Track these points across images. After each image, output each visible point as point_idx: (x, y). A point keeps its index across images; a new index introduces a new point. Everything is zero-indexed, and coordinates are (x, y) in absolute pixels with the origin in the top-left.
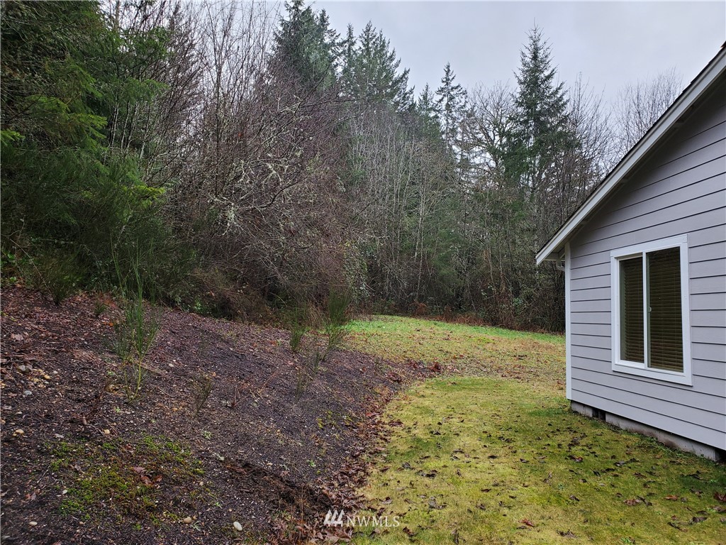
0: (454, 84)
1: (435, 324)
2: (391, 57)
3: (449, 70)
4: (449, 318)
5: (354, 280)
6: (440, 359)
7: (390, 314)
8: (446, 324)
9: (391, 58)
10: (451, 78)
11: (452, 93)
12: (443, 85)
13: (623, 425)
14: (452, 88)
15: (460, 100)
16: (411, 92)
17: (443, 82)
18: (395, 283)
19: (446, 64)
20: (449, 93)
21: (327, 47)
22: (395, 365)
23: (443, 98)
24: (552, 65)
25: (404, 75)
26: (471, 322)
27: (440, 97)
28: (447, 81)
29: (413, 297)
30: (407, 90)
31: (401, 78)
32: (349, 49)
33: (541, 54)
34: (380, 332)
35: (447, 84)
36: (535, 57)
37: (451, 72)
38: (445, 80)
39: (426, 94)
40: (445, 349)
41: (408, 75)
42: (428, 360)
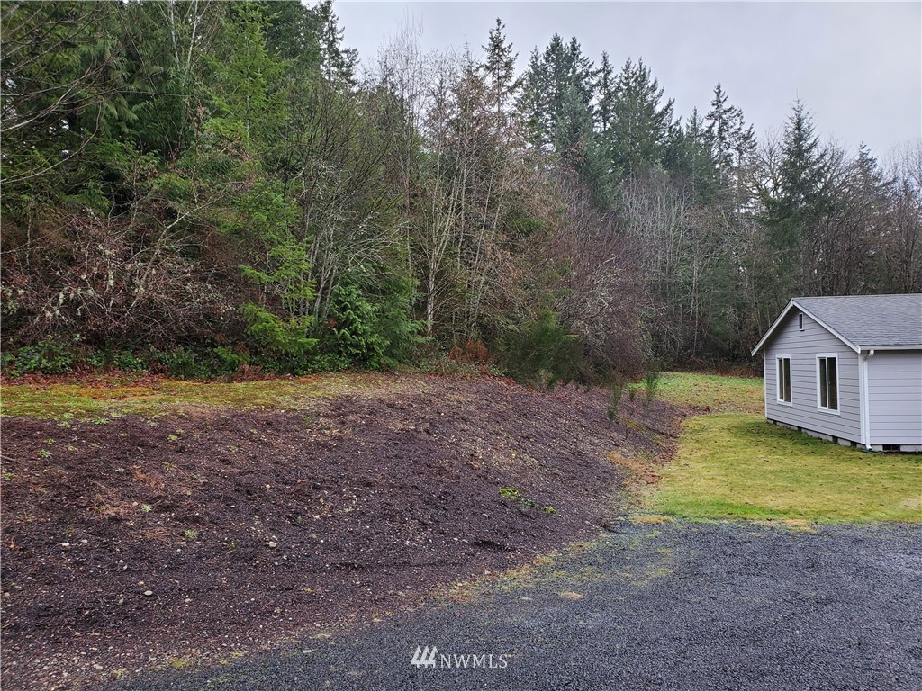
0: (726, 106)
1: (710, 378)
2: (653, 86)
3: (720, 91)
4: (724, 371)
5: (642, 347)
6: (710, 404)
7: (669, 370)
8: (720, 378)
9: (654, 88)
10: (722, 100)
11: (724, 116)
12: (714, 109)
13: (781, 424)
14: (725, 111)
15: (734, 124)
16: (677, 123)
17: (713, 105)
18: (673, 341)
19: (717, 84)
20: (721, 117)
21: (579, 77)
22: (681, 408)
23: (714, 123)
24: (815, 134)
25: (669, 106)
26: (742, 375)
27: (711, 122)
28: (718, 104)
29: (691, 354)
30: (673, 122)
31: (666, 110)
32: (605, 79)
33: (805, 126)
34: (667, 388)
35: (718, 107)
36: (798, 127)
37: (722, 93)
38: (715, 103)
39: (695, 119)
40: (715, 398)
41: (674, 106)
42: (702, 405)
